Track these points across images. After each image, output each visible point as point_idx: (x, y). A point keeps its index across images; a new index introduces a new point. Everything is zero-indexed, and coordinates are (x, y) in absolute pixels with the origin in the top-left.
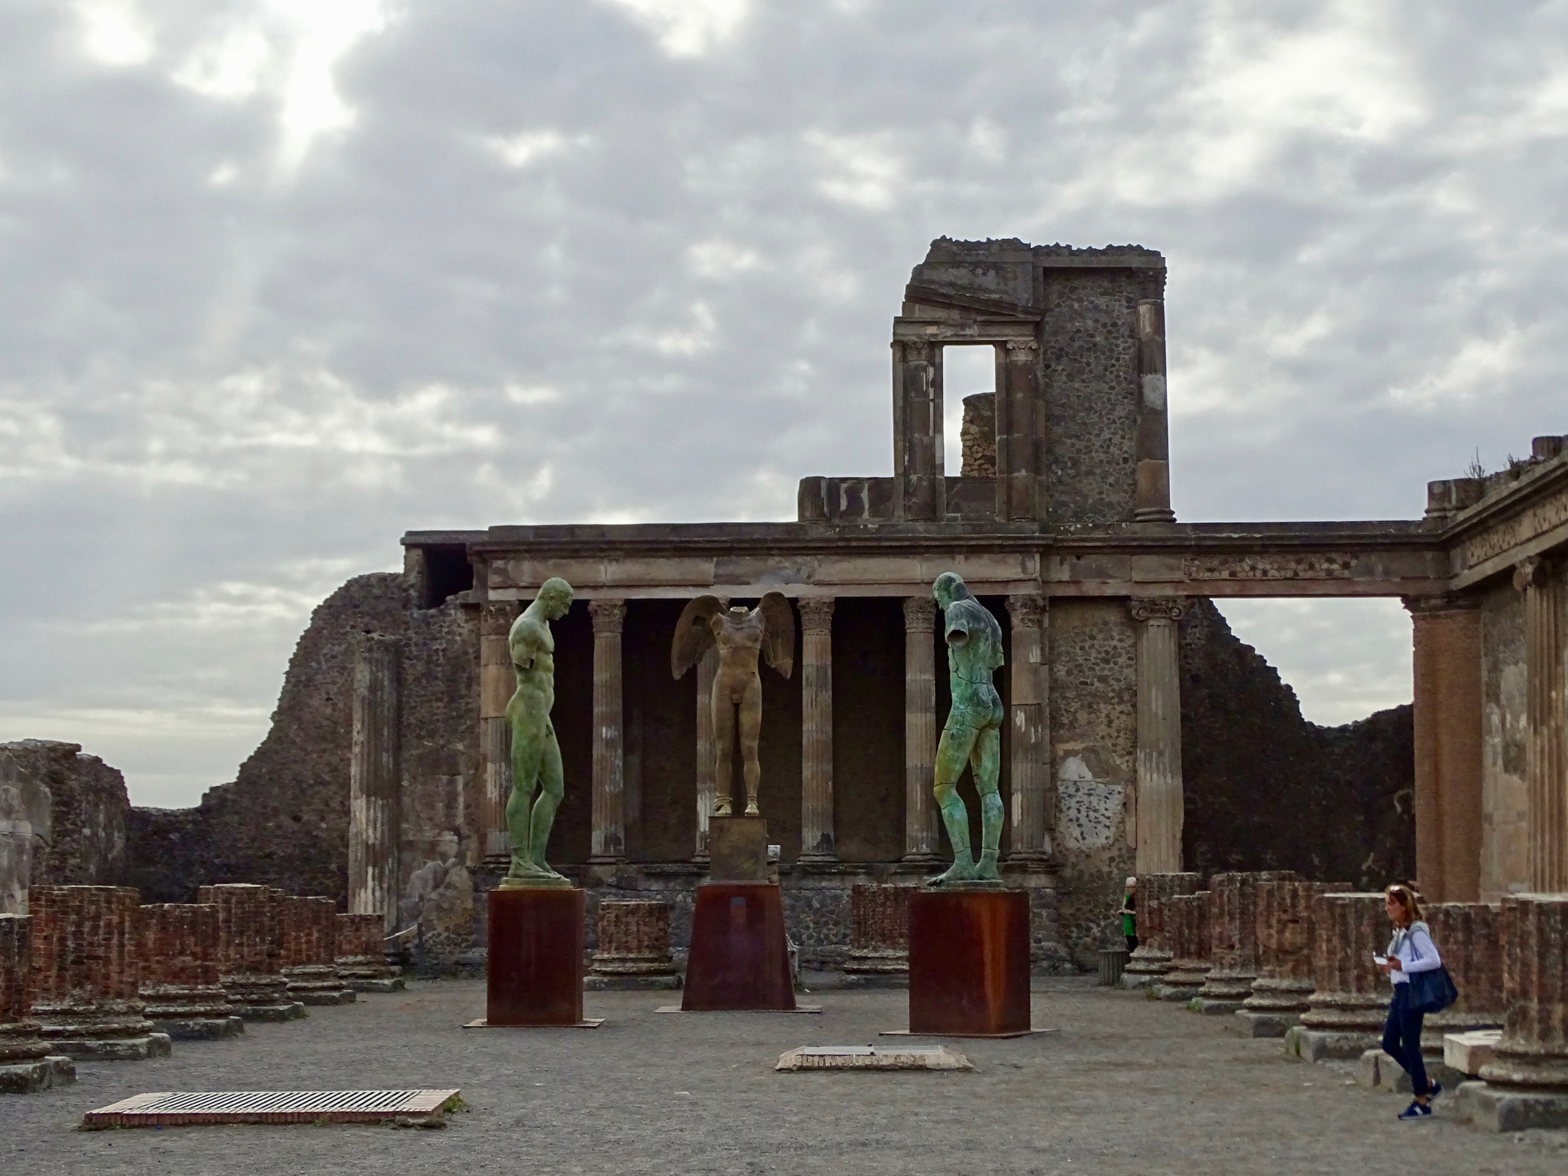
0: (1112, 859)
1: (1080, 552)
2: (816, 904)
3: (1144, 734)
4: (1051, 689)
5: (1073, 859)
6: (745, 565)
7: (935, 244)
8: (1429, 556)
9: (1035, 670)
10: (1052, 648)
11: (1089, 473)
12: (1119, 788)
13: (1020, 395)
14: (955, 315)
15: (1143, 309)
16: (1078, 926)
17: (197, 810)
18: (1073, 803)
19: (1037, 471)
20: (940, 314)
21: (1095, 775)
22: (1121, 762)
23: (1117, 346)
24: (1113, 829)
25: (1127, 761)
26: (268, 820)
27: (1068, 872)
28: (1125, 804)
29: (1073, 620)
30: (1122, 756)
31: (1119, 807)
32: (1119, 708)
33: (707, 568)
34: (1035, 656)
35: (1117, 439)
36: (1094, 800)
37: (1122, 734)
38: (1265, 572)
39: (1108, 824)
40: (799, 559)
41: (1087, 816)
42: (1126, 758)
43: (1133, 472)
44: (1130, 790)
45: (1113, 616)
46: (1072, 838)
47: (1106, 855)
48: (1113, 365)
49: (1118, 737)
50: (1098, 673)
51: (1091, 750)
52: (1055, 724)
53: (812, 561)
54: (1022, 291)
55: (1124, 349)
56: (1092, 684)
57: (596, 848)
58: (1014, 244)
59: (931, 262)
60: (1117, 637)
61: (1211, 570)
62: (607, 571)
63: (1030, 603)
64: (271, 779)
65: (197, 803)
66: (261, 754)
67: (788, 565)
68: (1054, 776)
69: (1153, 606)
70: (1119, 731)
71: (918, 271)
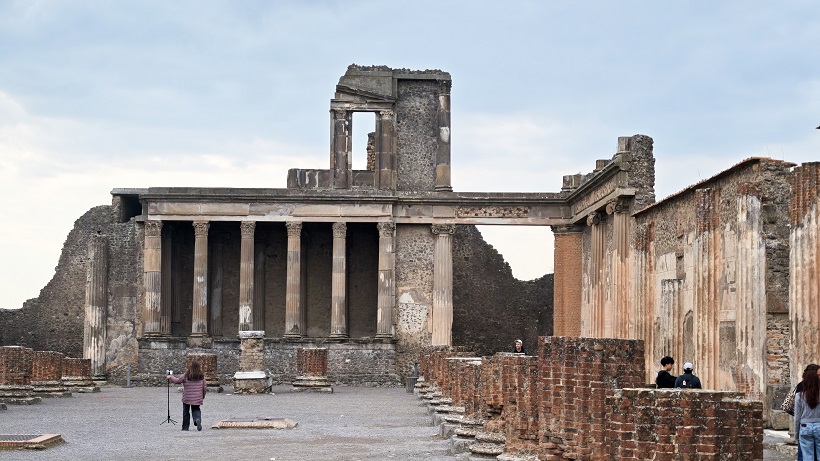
0: (421, 338)
1: (410, 204)
3: (436, 284)
4: (397, 263)
5: (404, 338)
6: (263, 207)
7: (350, 68)
8: (561, 208)
9: (389, 255)
10: (397, 246)
11: (415, 170)
13: (385, 135)
14: (358, 99)
15: (442, 98)
16: (406, 367)
17: (21, 310)
18: (405, 313)
19: (392, 168)
20: (351, 98)
22: (426, 296)
26: (53, 315)
27: (402, 343)
29: (407, 234)
31: (425, 315)
33: (246, 207)
34: (389, 249)
36: (414, 312)
38: (490, 214)
40: (286, 205)
41: (411, 319)
42: (429, 294)
43: (435, 169)
44: (430, 307)
45: (424, 232)
46: (405, 328)
47: (419, 336)
49: (425, 285)
51: (414, 290)
52: (398, 278)
53: (293, 206)
54: (386, 89)
56: (415, 262)
57: (194, 330)
58: (385, 68)
59: (348, 75)
61: (467, 213)
62: (202, 208)
63: (387, 226)
64: (54, 297)
66: (50, 286)
67: (282, 207)
68: (397, 301)
69: (441, 229)
70: (426, 282)
71: (342, 79)
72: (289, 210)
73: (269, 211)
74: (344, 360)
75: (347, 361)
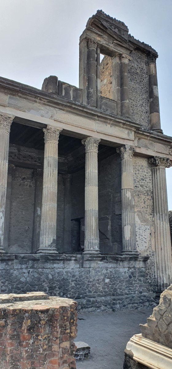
6: (23, 103)
7: (99, 11)
11: (137, 113)
12: (148, 227)
15: (152, 66)
20: (101, 34)
21: (141, 222)
22: (149, 217)
23: (143, 76)
24: (147, 243)
25: (151, 217)
28: (150, 234)
30: (149, 215)
31: (149, 234)
32: (147, 197)
33: (5, 98)
35: (144, 104)
36: (141, 231)
37: (148, 207)
39: (146, 241)
40: (48, 107)
41: (139, 238)
42: (150, 216)
43: (149, 117)
44: (152, 228)
45: (144, 163)
48: (142, 81)
49: (147, 208)
50: (141, 184)
51: (140, 212)
53: (54, 111)
55: (145, 77)
56: (139, 187)
59: (97, 16)
60: (146, 172)
67: (43, 109)
70: (148, 206)
72: (50, 114)
73: (29, 110)
74: (104, 280)
75: (107, 281)
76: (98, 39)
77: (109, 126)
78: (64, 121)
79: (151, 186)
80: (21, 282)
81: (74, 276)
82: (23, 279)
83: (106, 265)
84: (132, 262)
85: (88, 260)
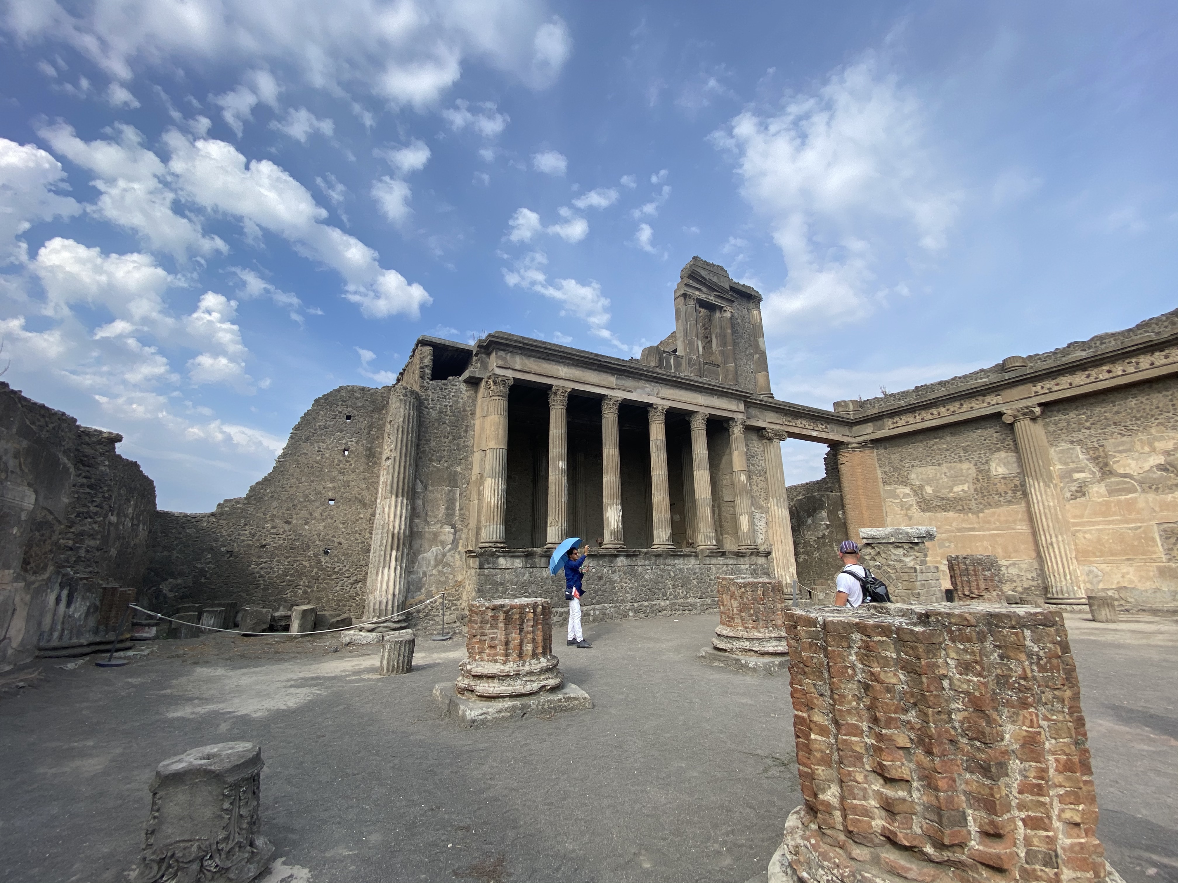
2: (672, 574)
3: (775, 491)
6: (629, 383)
7: (694, 258)
9: (745, 455)
12: (763, 515)
13: (729, 331)
14: (705, 289)
15: (755, 313)
17: (213, 515)
21: (755, 509)
23: (746, 326)
24: (763, 534)
25: (765, 503)
26: (266, 522)
28: (766, 523)
30: (763, 501)
32: (760, 479)
33: (612, 380)
35: (749, 363)
36: (756, 520)
37: (762, 490)
39: (761, 532)
40: (653, 384)
43: (755, 377)
44: (768, 516)
45: (754, 437)
48: (746, 334)
50: (752, 462)
51: (753, 497)
53: (659, 386)
55: (748, 328)
59: (694, 264)
60: (757, 447)
64: (272, 497)
65: (214, 509)
66: (267, 480)
67: (649, 387)
69: (777, 434)
71: (690, 266)
72: (655, 391)
73: (636, 388)
76: (697, 293)
77: (716, 397)
78: (670, 397)
79: (763, 464)
80: (646, 580)
81: (695, 574)
82: (647, 577)
83: (726, 561)
84: (753, 557)
85: (708, 556)
